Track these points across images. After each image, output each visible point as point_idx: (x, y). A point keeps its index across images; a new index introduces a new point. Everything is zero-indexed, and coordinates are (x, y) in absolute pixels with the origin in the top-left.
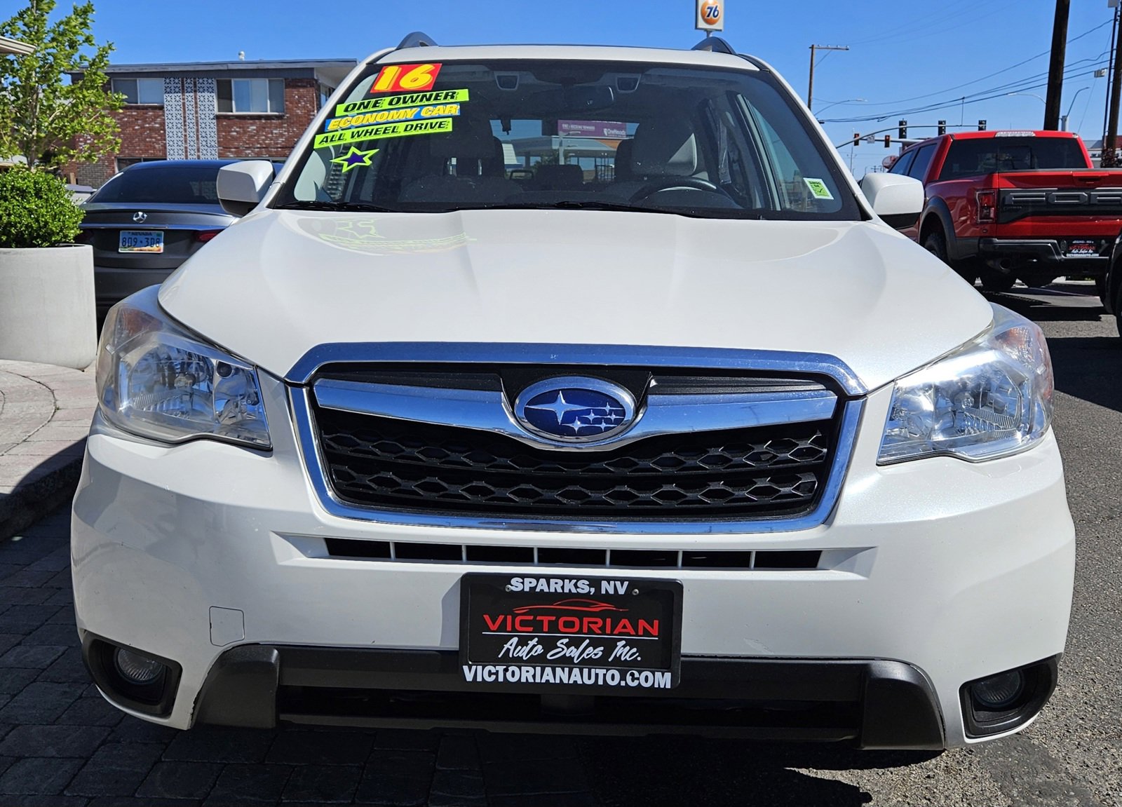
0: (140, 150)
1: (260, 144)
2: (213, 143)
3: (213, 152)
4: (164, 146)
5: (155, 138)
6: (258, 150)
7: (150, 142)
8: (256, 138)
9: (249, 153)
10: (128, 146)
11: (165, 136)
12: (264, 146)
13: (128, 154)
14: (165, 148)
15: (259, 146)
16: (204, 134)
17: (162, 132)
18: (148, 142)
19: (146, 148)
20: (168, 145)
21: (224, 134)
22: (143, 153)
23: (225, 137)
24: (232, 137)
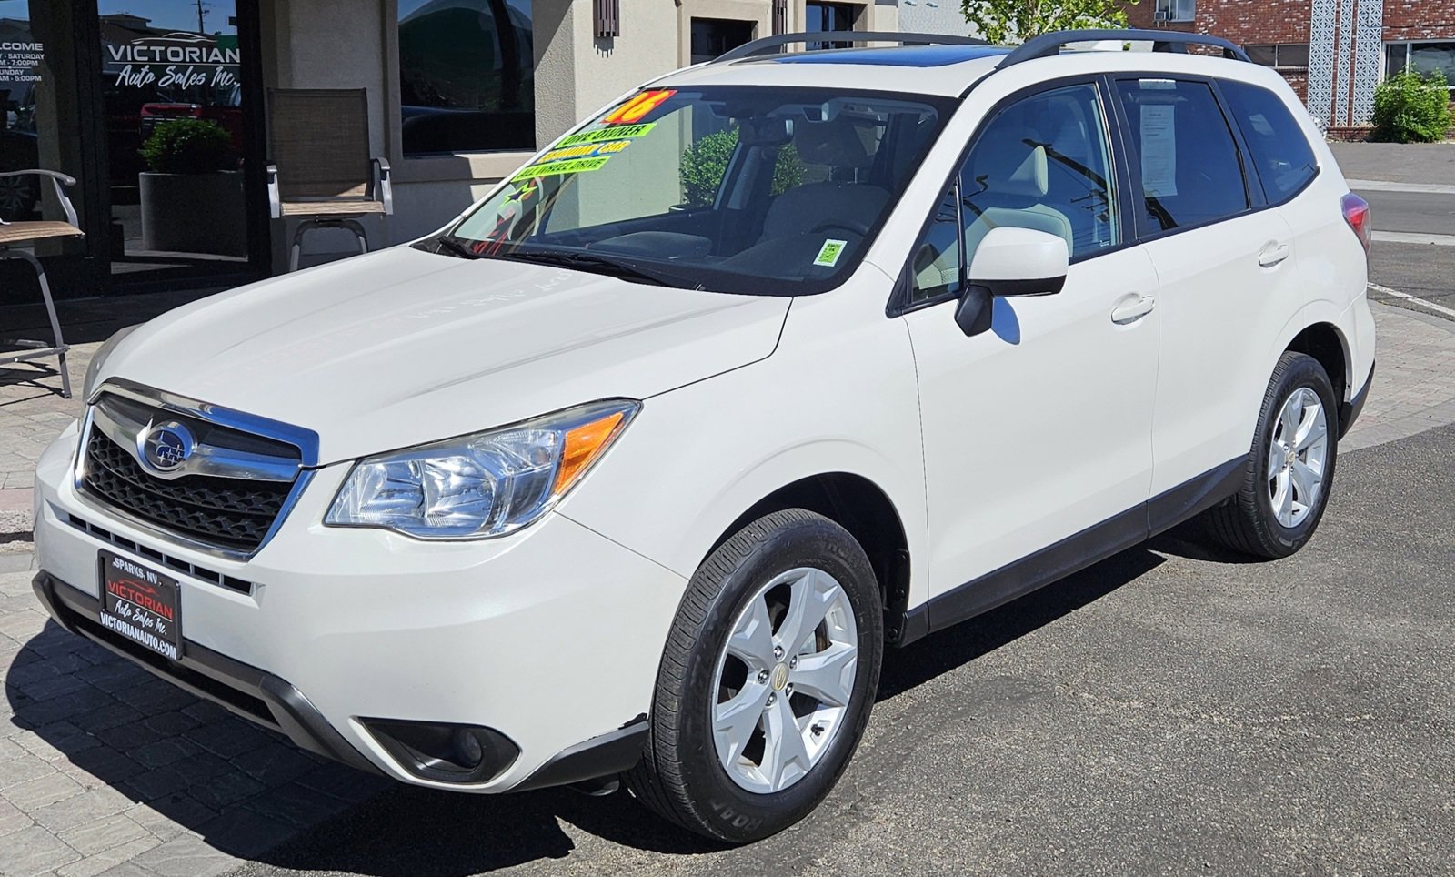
0: (1275, 34)
1: (1446, 20)
2: (1376, 21)
3: (1375, 34)
4: (1308, 29)
5: (1297, 17)
6: (1442, 28)
7: (1290, 23)
8: (1441, 11)
9: (1428, 34)
10: (1260, 30)
11: (1311, 14)
12: (1452, 22)
13: (1259, 40)
14: (1309, 30)
15: (1444, 22)
16: (1364, 9)
17: (1306, 8)
18: (1286, 23)
19: (1284, 31)
20: (1312, 26)
21: (1393, 7)
22: (1278, 38)
23: (1394, 13)
24: (1405, 11)
